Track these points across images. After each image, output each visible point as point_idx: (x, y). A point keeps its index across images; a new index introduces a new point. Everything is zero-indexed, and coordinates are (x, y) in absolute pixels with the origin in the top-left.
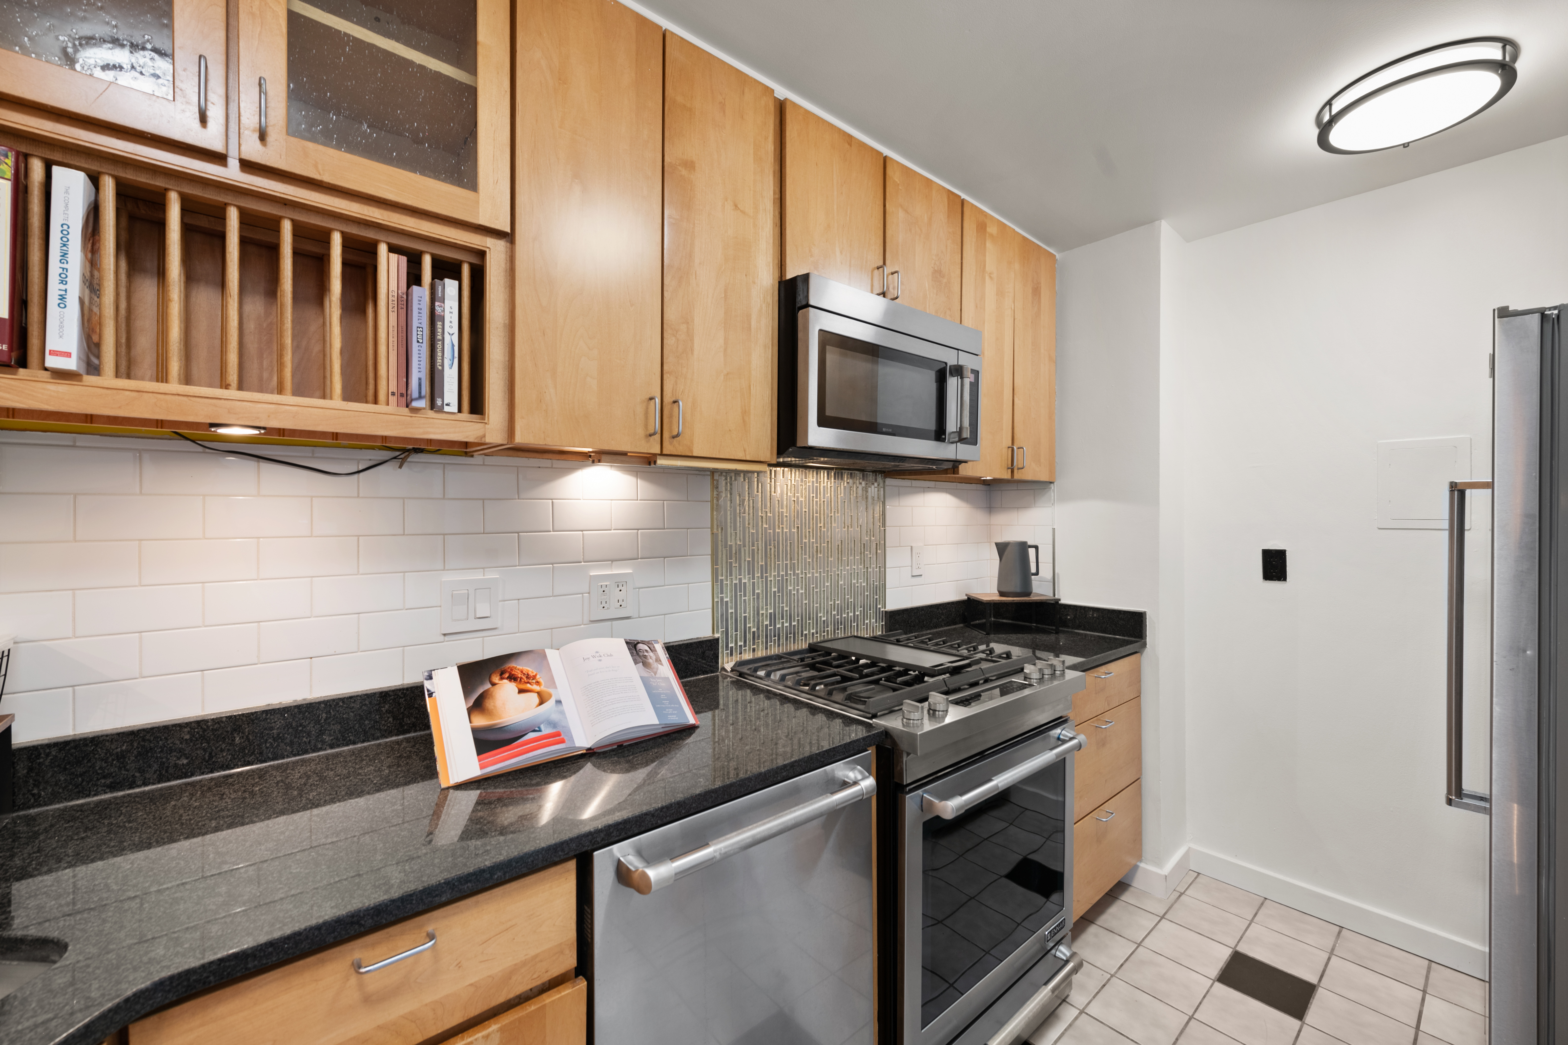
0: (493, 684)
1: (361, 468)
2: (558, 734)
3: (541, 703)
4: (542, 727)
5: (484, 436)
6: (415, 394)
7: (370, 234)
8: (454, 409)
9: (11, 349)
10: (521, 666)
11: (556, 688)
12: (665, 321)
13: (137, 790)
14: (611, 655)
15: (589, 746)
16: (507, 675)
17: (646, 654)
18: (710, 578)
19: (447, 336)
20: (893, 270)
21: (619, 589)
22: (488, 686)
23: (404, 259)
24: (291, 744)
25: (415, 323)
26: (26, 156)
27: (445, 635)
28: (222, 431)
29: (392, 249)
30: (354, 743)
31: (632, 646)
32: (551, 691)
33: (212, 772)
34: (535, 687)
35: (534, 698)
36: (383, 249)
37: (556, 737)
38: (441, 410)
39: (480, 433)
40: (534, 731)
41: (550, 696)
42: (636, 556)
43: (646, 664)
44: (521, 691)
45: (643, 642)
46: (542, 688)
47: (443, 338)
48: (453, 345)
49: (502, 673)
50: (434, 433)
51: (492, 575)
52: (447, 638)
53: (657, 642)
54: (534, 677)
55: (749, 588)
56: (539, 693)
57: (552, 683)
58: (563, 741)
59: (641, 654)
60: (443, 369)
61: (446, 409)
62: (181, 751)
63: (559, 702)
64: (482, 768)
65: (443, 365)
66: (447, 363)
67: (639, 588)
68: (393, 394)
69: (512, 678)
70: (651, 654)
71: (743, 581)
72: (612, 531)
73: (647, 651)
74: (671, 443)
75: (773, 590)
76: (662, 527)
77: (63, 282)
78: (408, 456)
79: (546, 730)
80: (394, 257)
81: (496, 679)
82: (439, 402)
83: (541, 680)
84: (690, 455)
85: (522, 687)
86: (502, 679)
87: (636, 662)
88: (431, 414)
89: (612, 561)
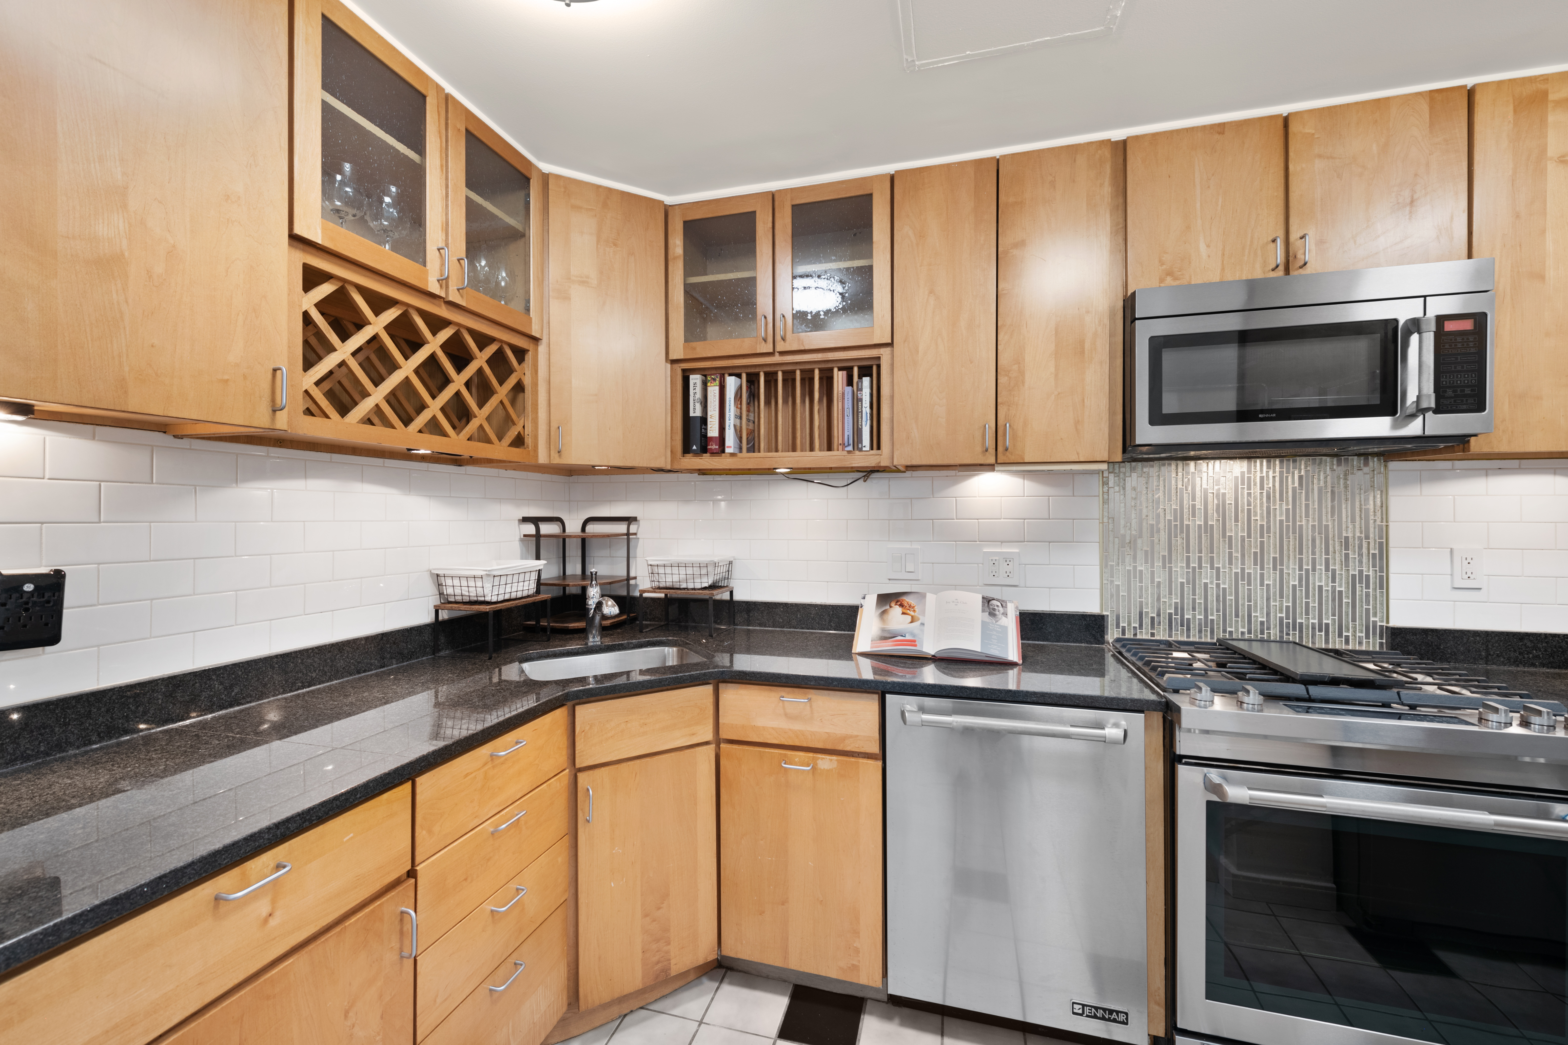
0: (891, 607)
1: (849, 482)
2: (915, 641)
3: (911, 622)
4: (907, 635)
5: (880, 462)
6: (846, 444)
7: (829, 365)
8: (868, 448)
9: (719, 447)
10: (907, 600)
11: (924, 616)
12: (998, 367)
13: (767, 629)
14: (966, 603)
15: (933, 654)
16: (899, 603)
17: (996, 608)
18: (1098, 563)
19: (864, 409)
20: (1302, 234)
21: (1007, 563)
22: (888, 607)
23: (845, 372)
24: (818, 623)
25: (846, 407)
26: (724, 375)
27: (889, 579)
28: (777, 471)
29: (840, 369)
30: (844, 631)
31: (987, 601)
32: (921, 617)
33: (790, 628)
34: (912, 613)
35: (909, 618)
36: (836, 370)
37: (913, 642)
38: (861, 450)
39: (878, 461)
40: (902, 636)
41: (919, 619)
42: (1023, 540)
43: (992, 614)
44: (903, 613)
45: (998, 600)
46: (916, 614)
47: (862, 410)
48: (867, 413)
49: (897, 602)
50: (855, 463)
51: (916, 546)
52: (891, 582)
53: (1011, 601)
54: (913, 607)
55: (1147, 576)
56: (912, 616)
57: (923, 612)
58: (915, 646)
59: (991, 607)
60: (862, 428)
61: (864, 449)
62: (780, 615)
63: (923, 624)
64: (871, 648)
65: (862, 426)
66: (864, 423)
67: (1025, 565)
68: (840, 444)
69: (901, 605)
70: (1001, 609)
71: (1139, 568)
72: (1002, 520)
73: (998, 606)
74: (1004, 455)
75: (1180, 580)
76: (1048, 518)
77: (729, 420)
78: (870, 475)
79: (908, 637)
80: (840, 373)
81: (893, 604)
82: (860, 446)
83: (917, 610)
84: (1022, 462)
85: (905, 611)
86: (896, 605)
87: (983, 611)
88: (857, 453)
89: (1002, 542)
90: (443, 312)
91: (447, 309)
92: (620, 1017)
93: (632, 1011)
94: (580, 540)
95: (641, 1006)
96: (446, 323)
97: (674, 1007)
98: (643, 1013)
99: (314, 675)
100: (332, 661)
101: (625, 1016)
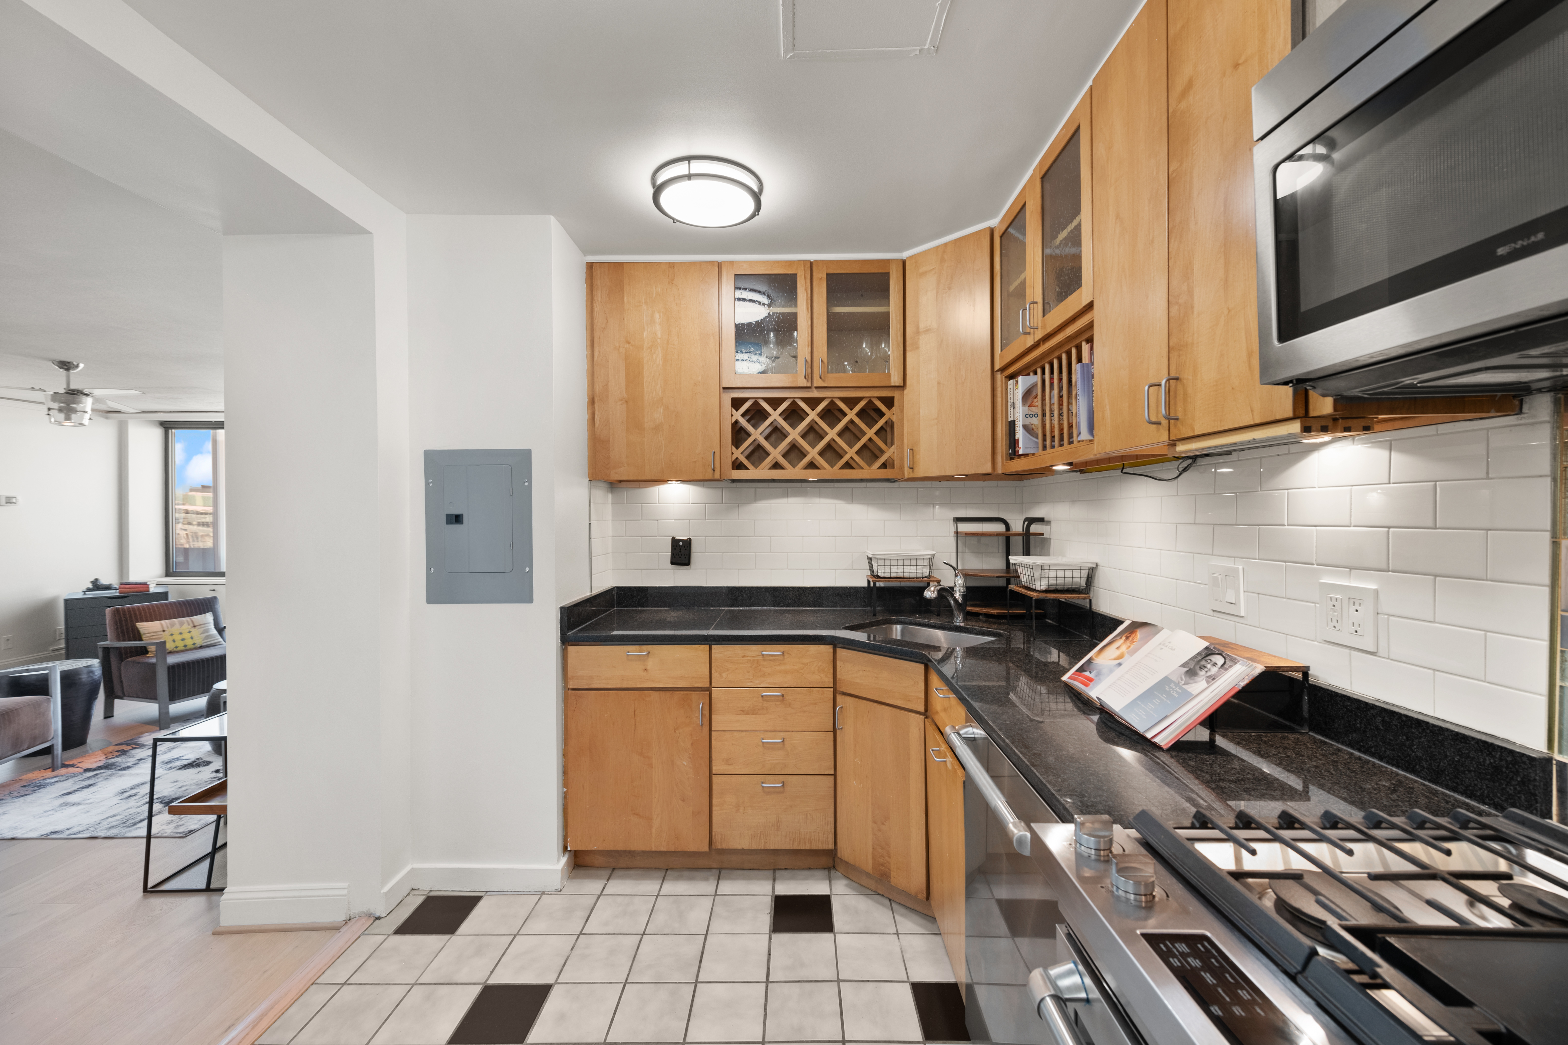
12: (1170, 293)
14: (1174, 650)
17: (1209, 666)
21: (1355, 608)
31: (1207, 653)
42: (1384, 567)
51: (1235, 563)
52: (1214, 614)
67: (1388, 615)
70: (1215, 669)
72: (1352, 528)
74: (1175, 427)
76: (1431, 524)
89: (1351, 568)
90: (815, 394)
91: (817, 391)
92: (875, 892)
93: (883, 895)
94: (1004, 538)
95: (890, 897)
96: (819, 400)
97: (902, 915)
98: (887, 902)
99: (790, 601)
100: (799, 596)
101: (879, 894)
